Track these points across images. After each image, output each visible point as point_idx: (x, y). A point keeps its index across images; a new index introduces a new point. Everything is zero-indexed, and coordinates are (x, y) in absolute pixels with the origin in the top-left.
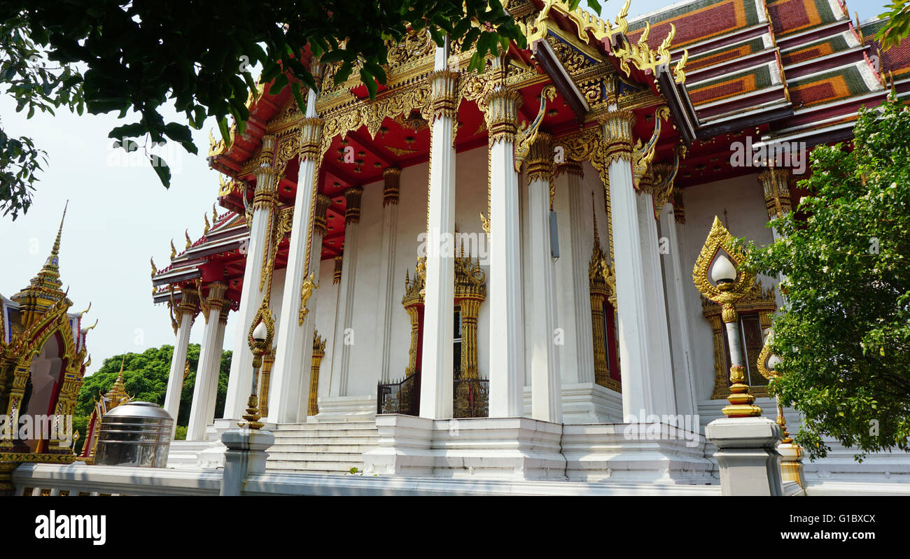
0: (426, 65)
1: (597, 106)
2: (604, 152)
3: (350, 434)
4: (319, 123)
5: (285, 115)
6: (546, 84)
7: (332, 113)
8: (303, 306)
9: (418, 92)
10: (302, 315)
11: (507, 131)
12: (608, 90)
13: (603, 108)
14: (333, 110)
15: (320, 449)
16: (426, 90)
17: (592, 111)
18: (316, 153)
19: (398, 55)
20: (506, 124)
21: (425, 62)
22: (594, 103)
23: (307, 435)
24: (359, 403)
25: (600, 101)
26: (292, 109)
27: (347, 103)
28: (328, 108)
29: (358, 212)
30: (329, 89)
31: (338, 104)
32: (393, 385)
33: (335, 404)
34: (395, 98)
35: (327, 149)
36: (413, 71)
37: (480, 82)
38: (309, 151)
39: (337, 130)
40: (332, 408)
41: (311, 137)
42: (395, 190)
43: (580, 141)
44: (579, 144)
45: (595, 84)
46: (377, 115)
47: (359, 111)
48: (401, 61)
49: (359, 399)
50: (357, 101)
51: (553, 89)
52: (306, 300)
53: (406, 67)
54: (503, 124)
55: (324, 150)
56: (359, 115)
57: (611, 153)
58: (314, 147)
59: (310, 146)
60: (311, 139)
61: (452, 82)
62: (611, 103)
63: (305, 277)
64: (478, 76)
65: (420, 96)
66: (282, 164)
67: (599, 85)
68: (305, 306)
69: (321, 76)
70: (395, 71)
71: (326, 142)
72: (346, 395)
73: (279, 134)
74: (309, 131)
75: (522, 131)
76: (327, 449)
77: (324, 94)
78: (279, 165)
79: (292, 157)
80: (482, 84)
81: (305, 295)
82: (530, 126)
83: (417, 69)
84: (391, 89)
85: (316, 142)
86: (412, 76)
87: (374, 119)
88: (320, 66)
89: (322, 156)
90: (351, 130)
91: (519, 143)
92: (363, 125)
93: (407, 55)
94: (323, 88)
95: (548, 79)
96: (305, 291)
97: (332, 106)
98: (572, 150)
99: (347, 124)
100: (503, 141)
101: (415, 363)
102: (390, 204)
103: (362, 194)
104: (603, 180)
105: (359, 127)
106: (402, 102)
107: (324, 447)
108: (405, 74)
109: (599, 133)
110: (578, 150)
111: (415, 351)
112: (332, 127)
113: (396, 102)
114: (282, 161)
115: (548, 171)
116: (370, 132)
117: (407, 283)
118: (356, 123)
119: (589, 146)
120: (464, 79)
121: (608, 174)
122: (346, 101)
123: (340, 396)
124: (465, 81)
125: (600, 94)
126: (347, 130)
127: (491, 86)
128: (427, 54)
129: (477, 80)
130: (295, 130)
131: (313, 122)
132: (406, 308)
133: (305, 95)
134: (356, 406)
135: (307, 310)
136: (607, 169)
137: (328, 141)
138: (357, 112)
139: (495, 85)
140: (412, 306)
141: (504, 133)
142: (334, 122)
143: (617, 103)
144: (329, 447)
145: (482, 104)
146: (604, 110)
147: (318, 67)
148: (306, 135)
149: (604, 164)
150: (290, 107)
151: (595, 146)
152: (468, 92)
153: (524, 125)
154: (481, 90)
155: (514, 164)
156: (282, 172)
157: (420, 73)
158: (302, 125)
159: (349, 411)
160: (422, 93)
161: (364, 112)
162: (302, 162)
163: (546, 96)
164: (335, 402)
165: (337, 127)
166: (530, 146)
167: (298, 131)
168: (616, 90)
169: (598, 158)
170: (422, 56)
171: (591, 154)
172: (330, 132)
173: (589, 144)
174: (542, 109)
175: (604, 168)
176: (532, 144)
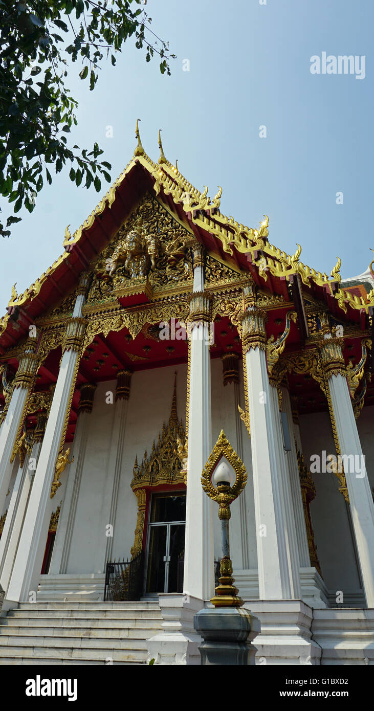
0: (185, 287)
1: (315, 334)
2: (322, 369)
3: (110, 616)
4: (84, 322)
5: (52, 314)
6: (290, 310)
7: (96, 316)
8: (56, 479)
9: (177, 306)
10: (54, 488)
11: (261, 342)
12: (323, 323)
13: (320, 335)
14: (97, 314)
15: (81, 634)
16: (184, 306)
17: (311, 338)
18: (79, 345)
19: (159, 279)
20: (260, 336)
21: (184, 285)
22: (312, 332)
23: (58, 615)
24: (81, 581)
25: (317, 330)
26: (58, 310)
27: (111, 309)
28: (93, 311)
29: (91, 404)
30: (95, 298)
31: (103, 309)
32: (119, 563)
33: (54, 582)
34: (155, 310)
35: (89, 343)
36: (173, 291)
37: (231, 303)
38: (74, 344)
39: (100, 329)
40: (52, 586)
41: (77, 332)
42: (127, 388)
43: (302, 359)
44: (300, 361)
45: (311, 318)
46: (138, 321)
47: (121, 317)
48: (162, 283)
49: (81, 577)
50: (120, 309)
51: (295, 314)
52: (59, 474)
53: (167, 287)
54: (257, 335)
55: (86, 344)
56: (122, 320)
57: (330, 369)
58: (78, 340)
59: (75, 339)
60: (76, 334)
61: (208, 301)
62: (326, 333)
63: (60, 452)
64: (230, 300)
65: (179, 309)
66: (44, 353)
67: (315, 319)
68: (58, 479)
69: (88, 287)
70: (157, 289)
71: (88, 338)
72: (66, 573)
73: (45, 328)
74: (76, 328)
75: (272, 342)
76: (90, 634)
77: (90, 301)
78: (41, 353)
79: (55, 348)
80: (234, 305)
81: (59, 469)
82: (278, 339)
83: (177, 290)
84: (152, 302)
85: (80, 337)
86: (172, 294)
87: (135, 323)
88: (88, 280)
89: (84, 349)
90: (113, 330)
91: (270, 351)
92: (125, 327)
93: (167, 279)
94: (89, 296)
95: (293, 306)
96: (59, 465)
97: (97, 310)
98: (295, 365)
99: (109, 325)
100: (258, 349)
101: (141, 542)
102: (122, 399)
103: (95, 389)
104: (324, 390)
105: (120, 329)
106: (161, 313)
107: (85, 632)
108: (166, 292)
109: (317, 354)
110: (300, 365)
111: (142, 531)
112: (95, 327)
113: (156, 312)
114: (44, 350)
115: (275, 380)
116: (131, 333)
117: (136, 468)
118: (118, 325)
119: (309, 364)
120: (217, 301)
121: (327, 386)
122: (111, 308)
123: (60, 573)
124: (218, 302)
125: (316, 326)
126: (109, 330)
127: (242, 306)
128: (186, 279)
129: (229, 302)
130: (61, 326)
131: (79, 321)
132: (134, 491)
133: (72, 300)
134: (77, 585)
135: (60, 484)
136: (327, 381)
137: (91, 338)
138: (120, 317)
139: (249, 306)
140: (139, 488)
141: (259, 343)
142: (97, 323)
143: (331, 333)
144: (93, 632)
145: (234, 319)
146: (321, 337)
147: (86, 280)
148: (72, 330)
149: (323, 378)
150: (58, 308)
151: (314, 364)
152: (221, 310)
153: (272, 339)
154: (232, 309)
155: (267, 368)
156: (43, 359)
157: (180, 292)
158: (69, 322)
159: (71, 590)
160: (180, 308)
161: (126, 318)
162: (66, 352)
163: (290, 318)
164: (55, 579)
165: (100, 327)
166: (279, 354)
167: (62, 328)
168: (329, 323)
169: (318, 373)
170: (181, 281)
171: (312, 369)
172: (93, 331)
173: (309, 361)
174: (288, 327)
175: (324, 381)
176: (281, 353)
